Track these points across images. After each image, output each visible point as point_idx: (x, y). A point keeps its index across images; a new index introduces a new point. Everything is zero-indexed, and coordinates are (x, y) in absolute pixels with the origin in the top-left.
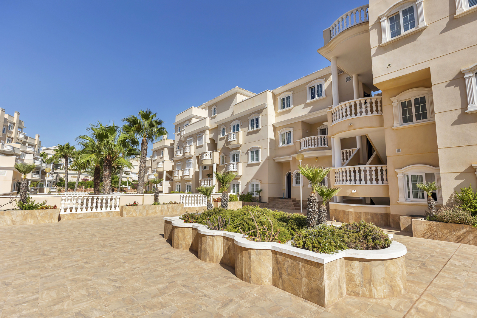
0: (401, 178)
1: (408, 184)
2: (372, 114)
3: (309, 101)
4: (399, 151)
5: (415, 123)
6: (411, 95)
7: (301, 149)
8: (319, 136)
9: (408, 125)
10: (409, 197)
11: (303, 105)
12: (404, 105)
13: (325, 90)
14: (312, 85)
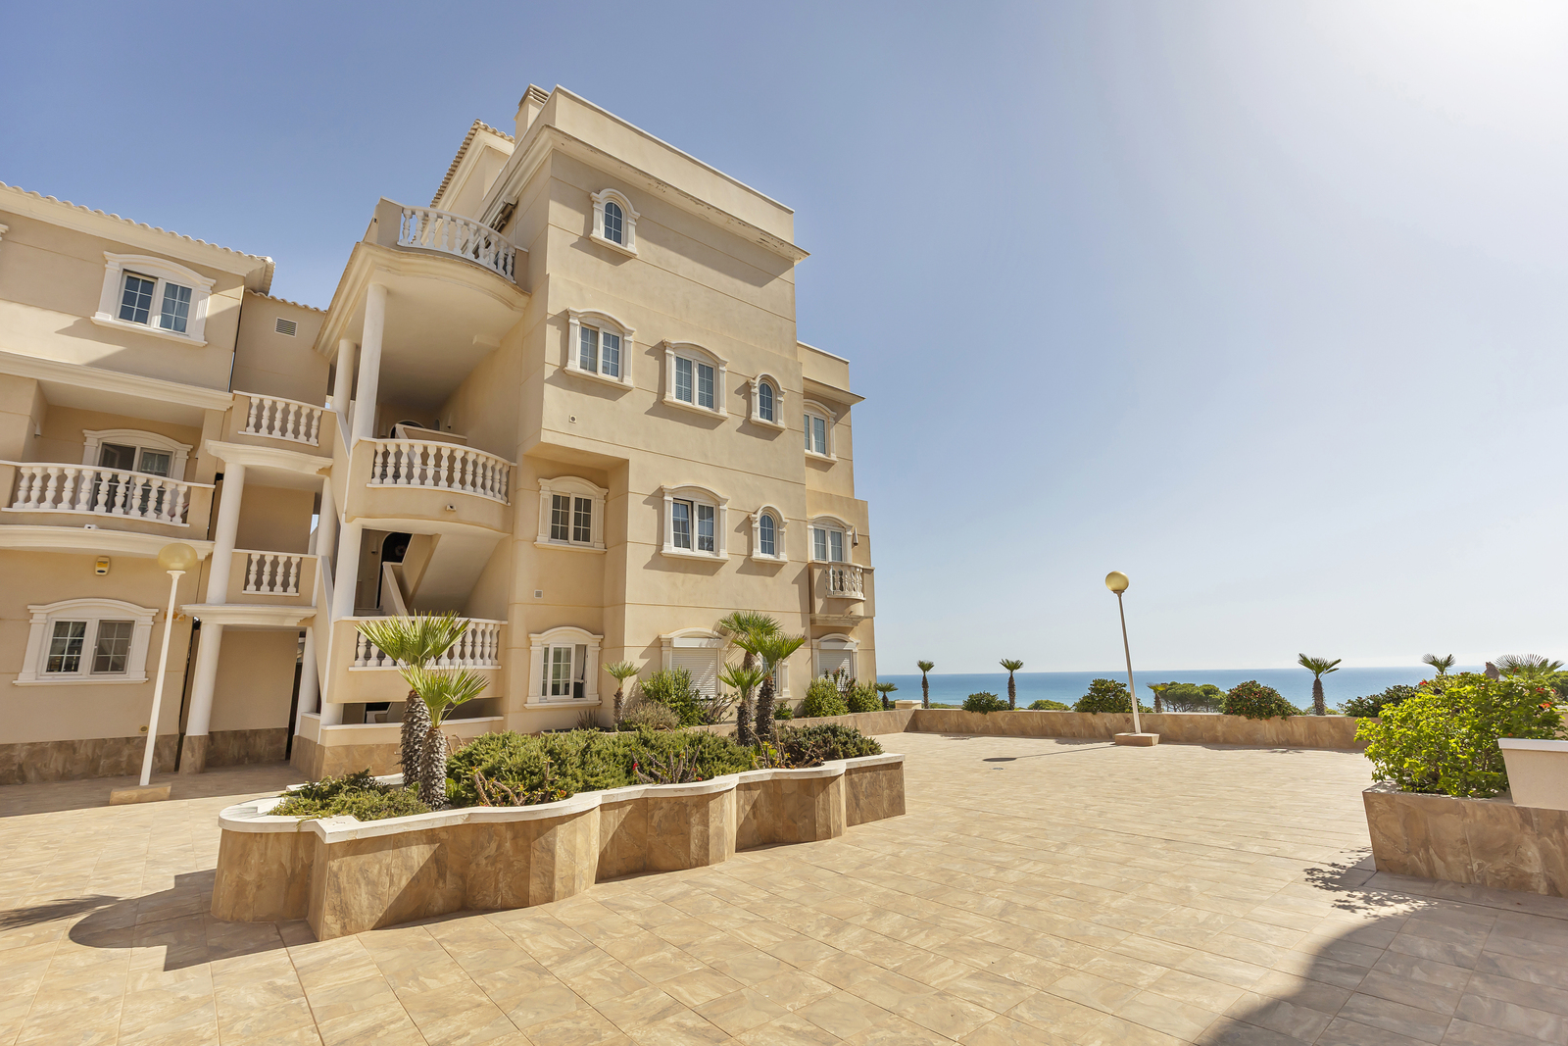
0: (537, 652)
1: (546, 667)
2: (449, 486)
3: (107, 317)
4: (539, 594)
5: (572, 545)
6: (574, 488)
7: (18, 507)
8: (89, 471)
9: (559, 544)
10: (544, 693)
11: (68, 321)
12: (557, 500)
13: (207, 320)
14: (143, 266)
